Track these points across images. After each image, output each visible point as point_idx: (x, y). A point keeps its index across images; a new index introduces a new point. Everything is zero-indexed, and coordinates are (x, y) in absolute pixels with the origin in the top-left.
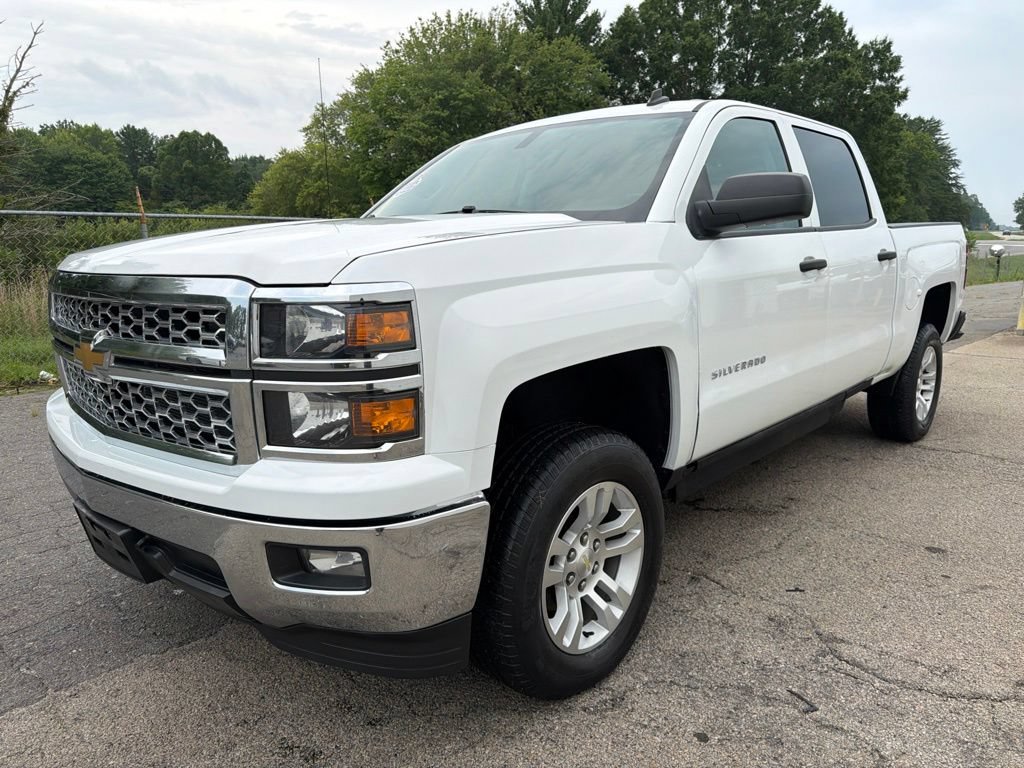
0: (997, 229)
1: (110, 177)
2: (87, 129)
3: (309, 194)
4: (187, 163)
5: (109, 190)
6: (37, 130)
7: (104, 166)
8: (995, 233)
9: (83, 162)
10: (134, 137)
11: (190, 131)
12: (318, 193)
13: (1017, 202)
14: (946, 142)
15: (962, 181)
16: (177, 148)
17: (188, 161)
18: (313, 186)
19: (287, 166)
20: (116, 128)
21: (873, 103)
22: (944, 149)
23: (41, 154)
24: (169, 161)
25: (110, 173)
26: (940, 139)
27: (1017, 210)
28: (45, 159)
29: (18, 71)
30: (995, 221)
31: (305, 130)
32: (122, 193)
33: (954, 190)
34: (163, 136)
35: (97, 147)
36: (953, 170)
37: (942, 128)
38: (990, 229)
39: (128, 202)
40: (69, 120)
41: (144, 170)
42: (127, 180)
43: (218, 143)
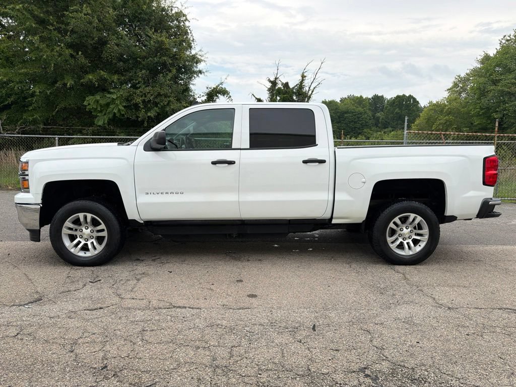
1: (363, 118)
2: (357, 98)
3: (440, 124)
4: (397, 110)
5: (361, 124)
6: (338, 100)
7: (361, 114)
9: (353, 113)
10: (378, 99)
11: (401, 95)
12: (446, 122)
16: (394, 103)
17: (398, 109)
18: (443, 119)
19: (431, 109)
20: (370, 96)
23: (337, 110)
24: (389, 110)
25: (363, 117)
28: (338, 112)
29: (314, 79)
31: (448, 90)
32: (366, 125)
34: (390, 98)
35: (360, 105)
39: (368, 130)
40: (352, 95)
41: (378, 115)
42: (370, 119)
43: (414, 99)
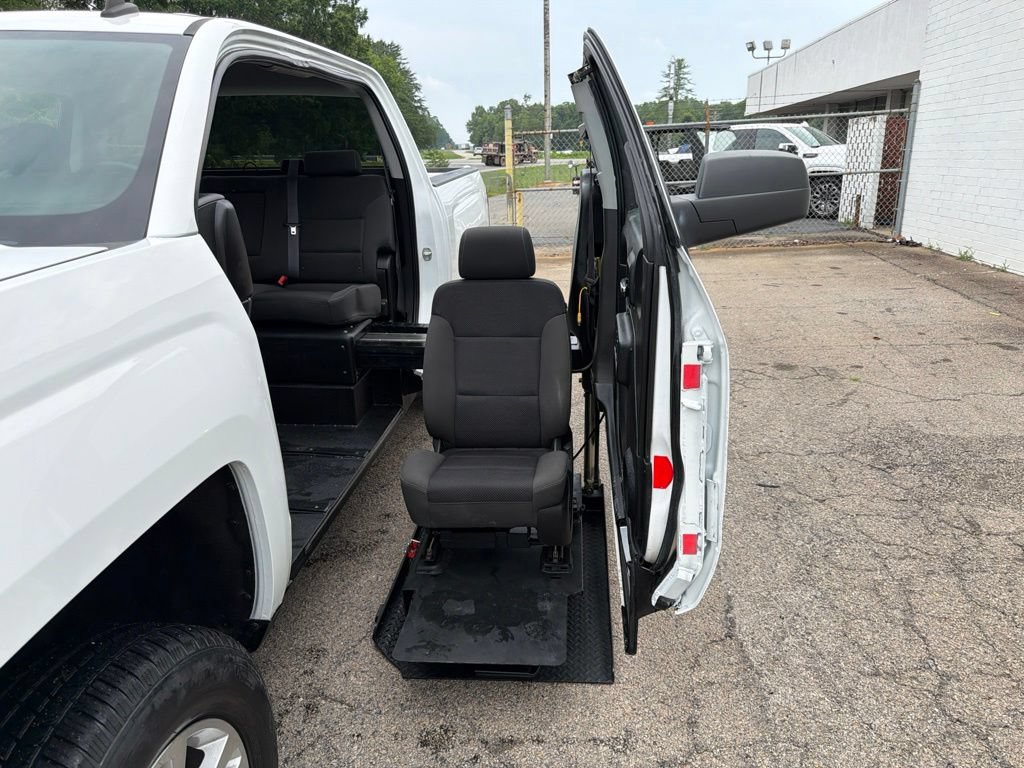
0: (457, 148)
8: (456, 152)
13: (468, 124)
14: (407, 66)
15: (425, 104)
21: (336, 23)
22: (406, 73)
26: (400, 63)
27: (469, 131)
30: (454, 141)
33: (420, 111)
36: (416, 94)
37: (401, 52)
38: (452, 148)
